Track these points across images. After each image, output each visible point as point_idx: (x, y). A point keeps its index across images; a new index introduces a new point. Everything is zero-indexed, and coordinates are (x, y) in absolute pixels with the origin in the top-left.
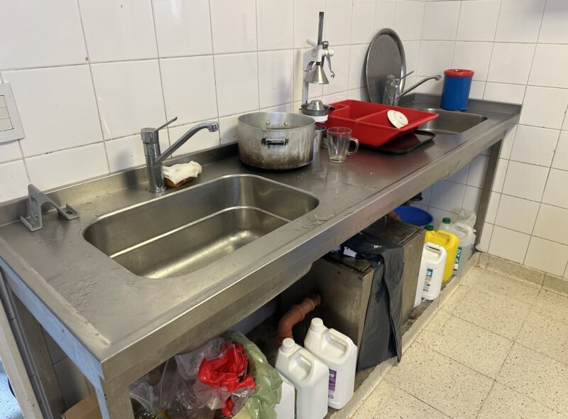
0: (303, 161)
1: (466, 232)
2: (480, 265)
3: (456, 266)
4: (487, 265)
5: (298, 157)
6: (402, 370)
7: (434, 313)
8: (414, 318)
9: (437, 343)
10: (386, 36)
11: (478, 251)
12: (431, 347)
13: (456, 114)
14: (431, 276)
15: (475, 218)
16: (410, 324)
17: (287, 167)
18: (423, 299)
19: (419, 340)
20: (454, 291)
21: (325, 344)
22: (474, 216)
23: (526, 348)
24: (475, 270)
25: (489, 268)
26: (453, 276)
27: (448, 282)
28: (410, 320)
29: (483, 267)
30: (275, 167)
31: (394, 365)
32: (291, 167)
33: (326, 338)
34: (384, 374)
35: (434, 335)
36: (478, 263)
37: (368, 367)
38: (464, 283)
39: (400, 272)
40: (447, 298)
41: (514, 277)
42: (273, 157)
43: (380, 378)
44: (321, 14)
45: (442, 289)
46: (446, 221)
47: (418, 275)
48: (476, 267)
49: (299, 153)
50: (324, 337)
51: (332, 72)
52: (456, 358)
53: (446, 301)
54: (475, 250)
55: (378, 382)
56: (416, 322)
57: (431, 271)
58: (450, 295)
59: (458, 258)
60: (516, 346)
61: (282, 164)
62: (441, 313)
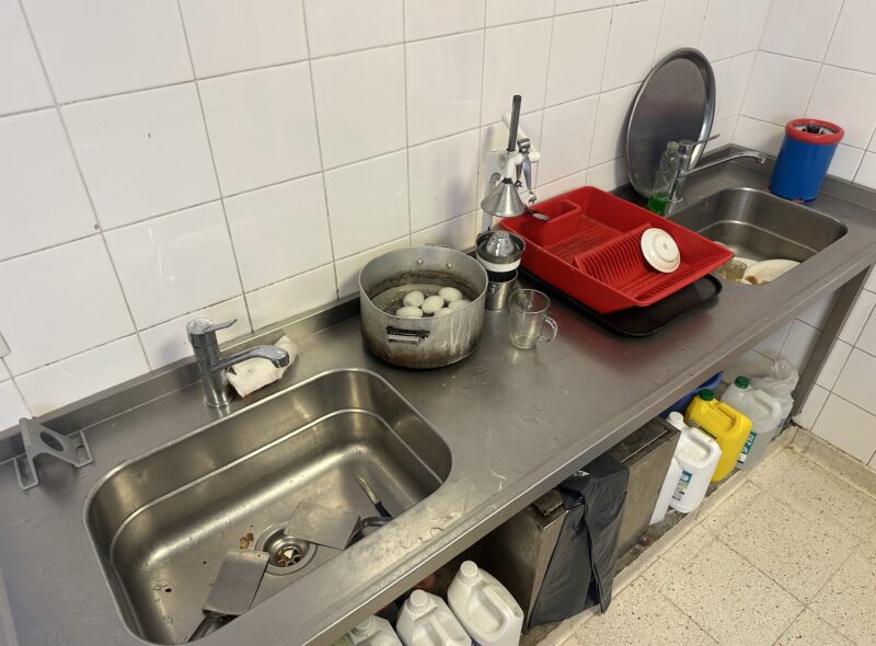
0: (458, 355)
1: (770, 408)
2: (793, 445)
3: (743, 458)
4: (806, 449)
5: (448, 351)
6: (607, 625)
7: (688, 529)
8: (646, 544)
9: (676, 586)
10: (681, 60)
11: (794, 424)
12: (665, 592)
13: (792, 207)
14: (688, 482)
15: (797, 380)
16: (637, 553)
17: (427, 366)
18: (670, 508)
19: (648, 575)
20: (733, 491)
21: (475, 604)
22: (794, 378)
23: (823, 621)
24: (784, 454)
25: (807, 454)
26: (736, 470)
27: (723, 481)
28: (637, 546)
29: (798, 450)
30: (409, 365)
31: (596, 613)
32: (435, 366)
33: (479, 596)
34: (577, 627)
35: (675, 569)
36: (792, 442)
37: (550, 622)
38: (754, 478)
39: (616, 507)
40: (717, 505)
41: (847, 479)
42: (405, 352)
43: (569, 634)
44: (517, 100)
45: (708, 494)
46: (742, 382)
47: (659, 491)
48: (786, 447)
49: (448, 346)
50: (476, 594)
51: (531, 193)
52: (699, 620)
53: (713, 508)
54: (789, 422)
55: (564, 639)
56: (649, 550)
57: (690, 475)
58: (724, 498)
59: (748, 447)
60: (805, 616)
61: (420, 362)
62: (699, 530)
